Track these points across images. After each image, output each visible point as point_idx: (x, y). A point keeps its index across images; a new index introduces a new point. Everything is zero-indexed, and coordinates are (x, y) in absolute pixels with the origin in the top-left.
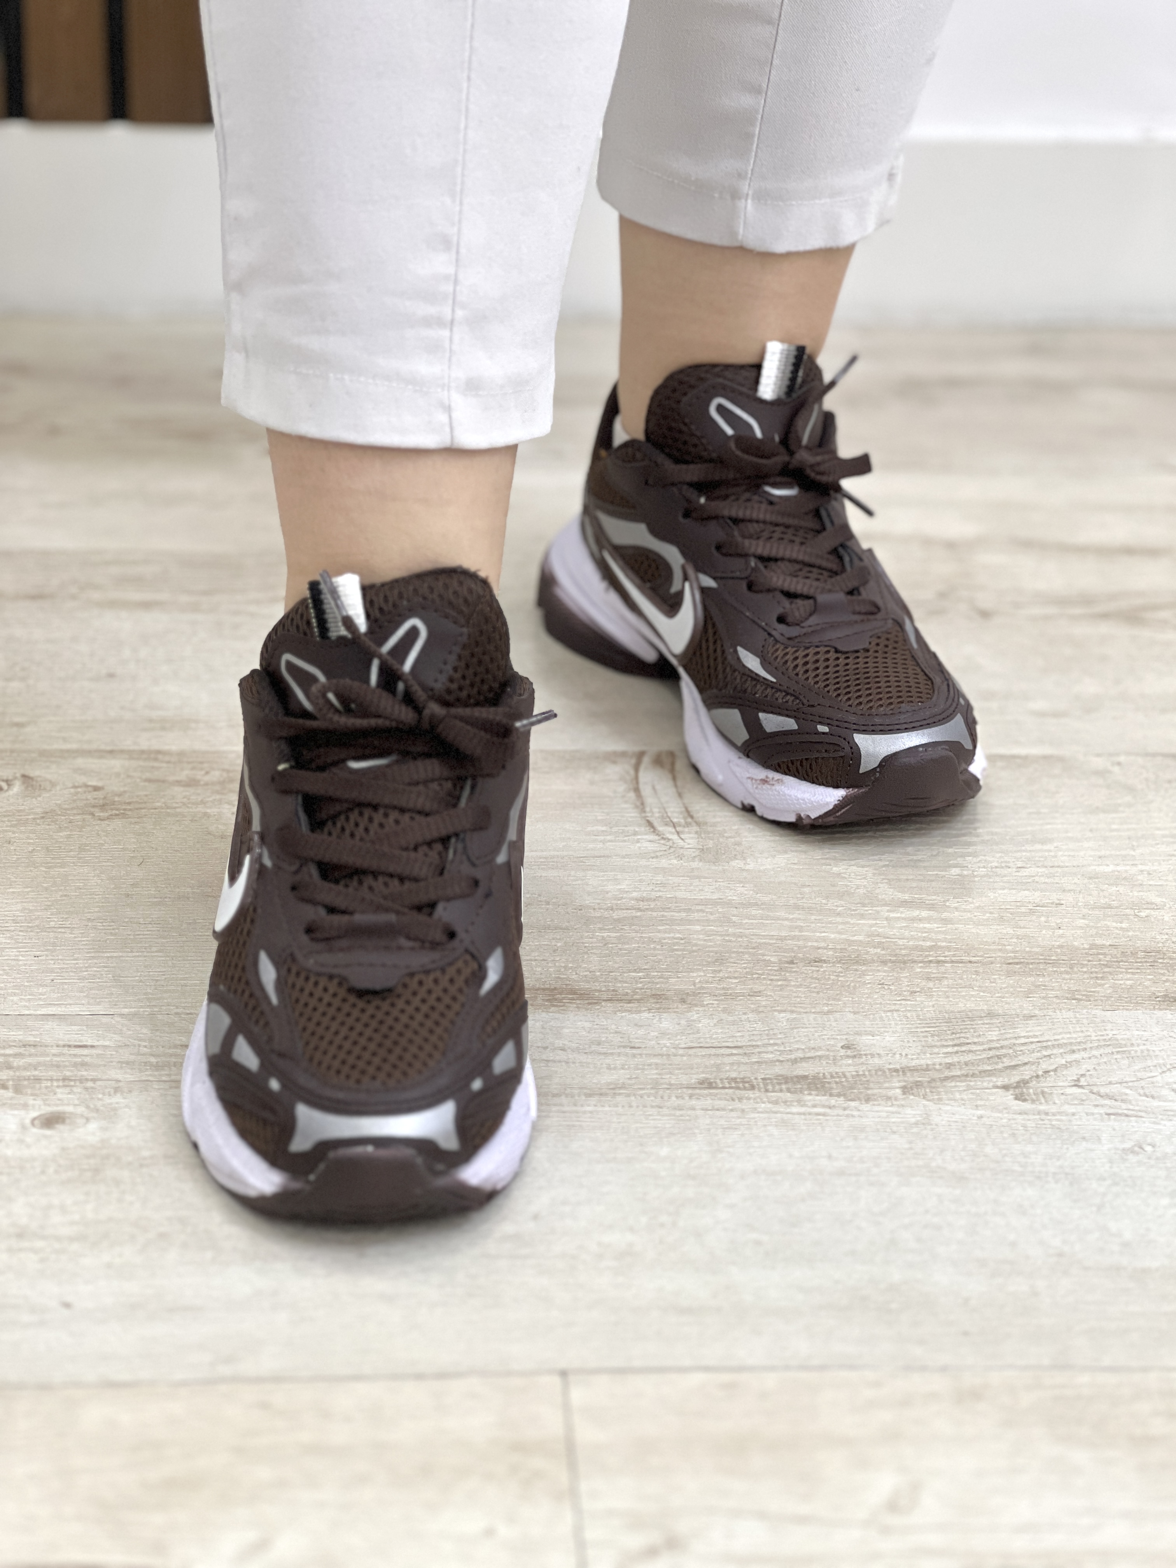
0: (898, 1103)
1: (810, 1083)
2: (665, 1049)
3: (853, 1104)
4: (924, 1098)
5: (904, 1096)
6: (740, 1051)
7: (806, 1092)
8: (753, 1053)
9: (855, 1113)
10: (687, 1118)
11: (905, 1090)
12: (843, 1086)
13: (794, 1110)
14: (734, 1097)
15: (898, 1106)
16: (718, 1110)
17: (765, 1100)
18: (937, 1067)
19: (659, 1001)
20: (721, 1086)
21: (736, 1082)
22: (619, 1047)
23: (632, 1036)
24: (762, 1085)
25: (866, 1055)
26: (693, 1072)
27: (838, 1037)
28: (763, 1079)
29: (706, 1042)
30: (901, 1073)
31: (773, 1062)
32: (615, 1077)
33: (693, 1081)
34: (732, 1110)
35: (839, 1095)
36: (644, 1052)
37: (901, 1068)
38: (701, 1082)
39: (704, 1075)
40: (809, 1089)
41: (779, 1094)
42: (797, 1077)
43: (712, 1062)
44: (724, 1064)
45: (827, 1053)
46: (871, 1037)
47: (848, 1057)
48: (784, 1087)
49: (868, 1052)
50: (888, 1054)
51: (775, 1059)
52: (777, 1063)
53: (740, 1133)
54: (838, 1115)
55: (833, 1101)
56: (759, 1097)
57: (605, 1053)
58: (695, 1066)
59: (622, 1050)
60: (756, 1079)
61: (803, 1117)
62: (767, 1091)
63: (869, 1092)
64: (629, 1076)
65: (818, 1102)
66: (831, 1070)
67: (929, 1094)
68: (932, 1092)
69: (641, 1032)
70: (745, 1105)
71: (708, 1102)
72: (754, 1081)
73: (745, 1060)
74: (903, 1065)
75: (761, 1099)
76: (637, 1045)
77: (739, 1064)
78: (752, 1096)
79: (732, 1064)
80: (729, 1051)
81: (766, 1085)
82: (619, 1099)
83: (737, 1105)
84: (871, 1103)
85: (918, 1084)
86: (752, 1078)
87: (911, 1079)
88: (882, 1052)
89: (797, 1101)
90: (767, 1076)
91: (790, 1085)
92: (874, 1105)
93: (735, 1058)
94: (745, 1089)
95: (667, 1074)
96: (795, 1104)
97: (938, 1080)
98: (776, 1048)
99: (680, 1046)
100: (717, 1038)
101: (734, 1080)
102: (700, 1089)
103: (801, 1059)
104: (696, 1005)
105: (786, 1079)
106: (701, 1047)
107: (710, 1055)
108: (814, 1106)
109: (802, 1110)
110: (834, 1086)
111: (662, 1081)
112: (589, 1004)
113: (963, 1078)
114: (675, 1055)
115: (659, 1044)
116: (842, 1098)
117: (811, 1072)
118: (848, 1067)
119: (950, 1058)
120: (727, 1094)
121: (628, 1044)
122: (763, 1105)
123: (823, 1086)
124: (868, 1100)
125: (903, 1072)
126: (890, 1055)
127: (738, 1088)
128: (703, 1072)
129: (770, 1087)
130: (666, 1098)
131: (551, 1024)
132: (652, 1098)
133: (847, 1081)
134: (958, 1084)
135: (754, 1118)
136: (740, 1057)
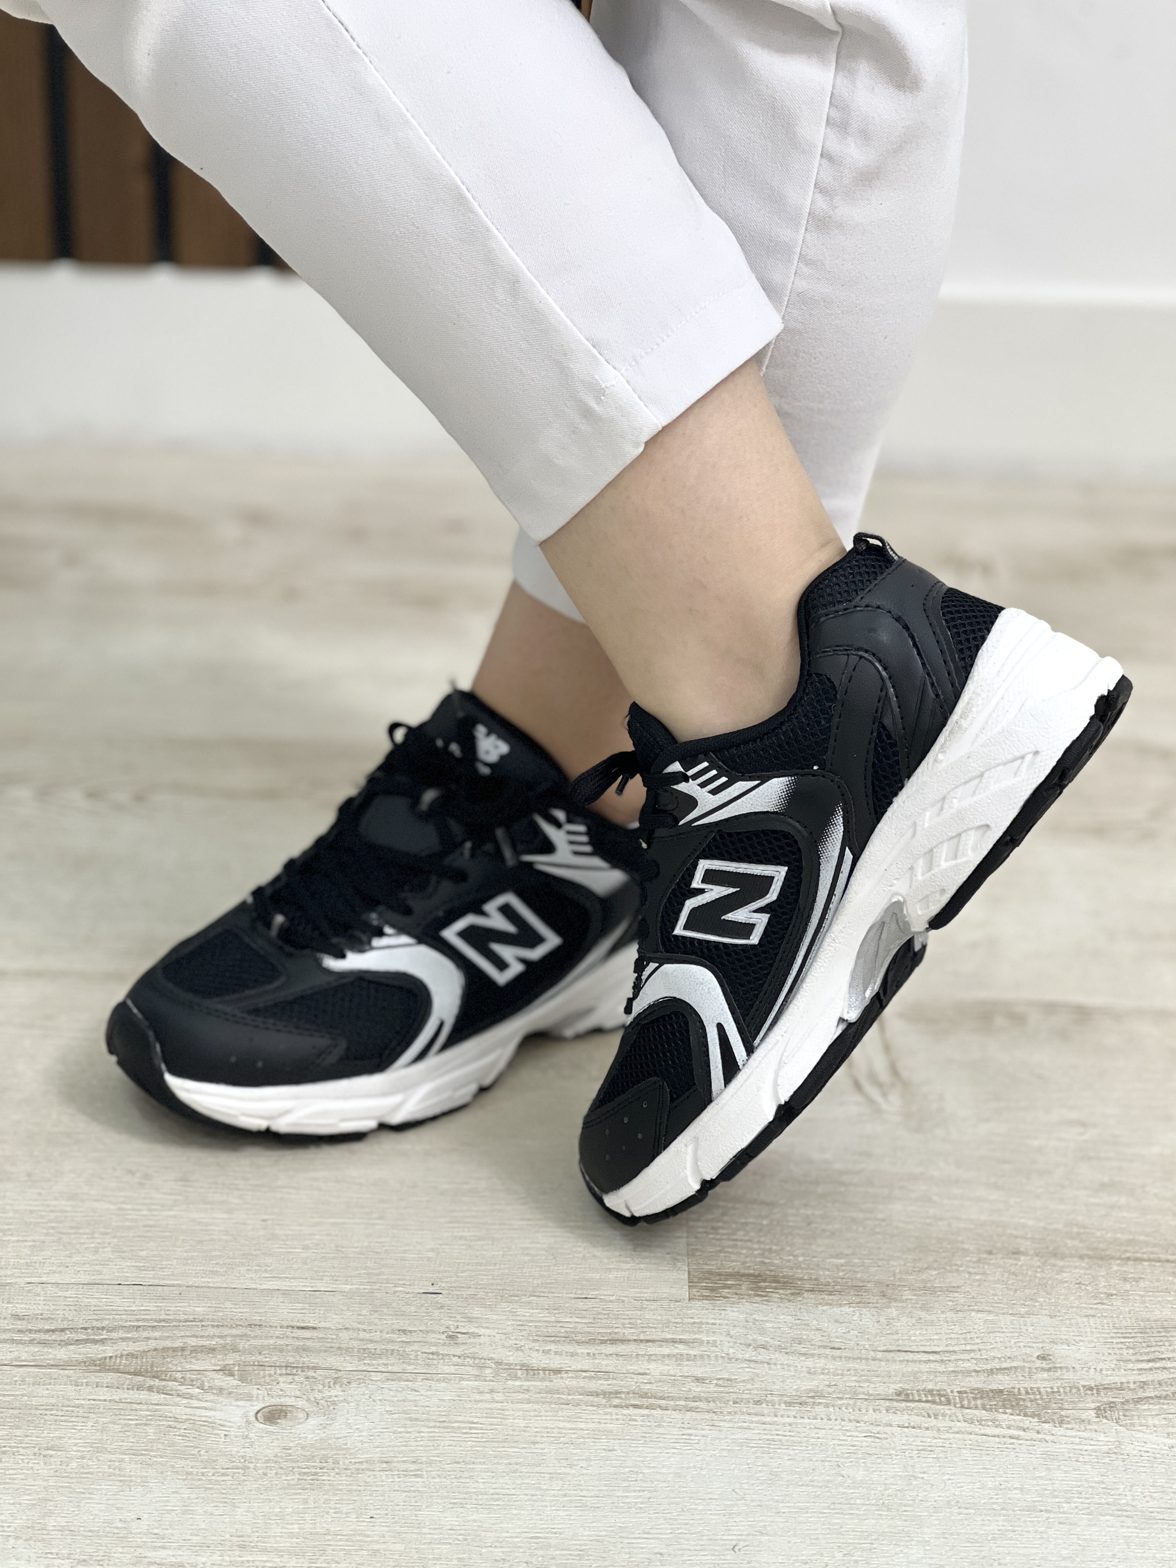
0: (1091, 1427)
1: (1005, 1400)
2: (863, 1351)
3: (1046, 1426)
4: (1117, 1422)
5: (1098, 1419)
6: (937, 1357)
7: (1001, 1410)
8: (950, 1361)
9: (1048, 1438)
10: (884, 1435)
11: (1100, 1411)
12: (1038, 1404)
13: (988, 1431)
14: (930, 1412)
15: (1091, 1430)
16: (914, 1428)
17: (961, 1418)
18: (1132, 1386)
19: (860, 1293)
20: (917, 1398)
21: (932, 1395)
22: (819, 1347)
23: (832, 1335)
24: (957, 1400)
25: (1061, 1368)
26: (891, 1380)
27: (1034, 1345)
28: (959, 1392)
29: (905, 1345)
30: (1095, 1391)
31: (968, 1373)
32: (815, 1383)
33: (891, 1391)
34: (927, 1429)
35: (1033, 1416)
36: (844, 1355)
37: (1096, 1386)
38: (899, 1394)
39: (901, 1385)
40: (1004, 1407)
41: (976, 1412)
42: (992, 1391)
43: (910, 1370)
44: (921, 1372)
45: (1023, 1364)
46: (1065, 1347)
47: (1043, 1369)
48: (979, 1402)
49: (1063, 1365)
50: (1082, 1368)
51: (971, 1368)
52: (973, 1374)
53: (935, 1456)
54: (1032, 1440)
55: (1027, 1422)
56: (955, 1414)
57: (805, 1354)
58: (893, 1373)
59: (823, 1351)
60: (952, 1392)
61: (997, 1440)
62: (962, 1407)
63: (1063, 1413)
64: (828, 1383)
65: (1013, 1423)
66: (1026, 1385)
67: (1122, 1417)
68: (1125, 1416)
69: (841, 1330)
70: (940, 1423)
71: (904, 1419)
72: (951, 1394)
73: (942, 1368)
74: (1097, 1383)
75: (957, 1417)
76: (837, 1346)
77: (936, 1373)
78: (948, 1412)
79: (929, 1372)
80: (926, 1357)
81: (961, 1400)
82: (819, 1409)
83: (932, 1422)
84: (1065, 1426)
85: (1112, 1406)
86: (949, 1391)
87: (1105, 1399)
88: (1078, 1367)
89: (991, 1421)
90: (964, 1389)
91: (986, 1401)
92: (1067, 1429)
93: (932, 1365)
94: (941, 1403)
95: (866, 1381)
96: (990, 1423)
97: (1131, 1402)
98: (972, 1355)
99: (879, 1349)
100: (915, 1341)
101: (931, 1391)
102: (897, 1401)
103: (997, 1369)
104: (896, 1300)
105: (981, 1394)
106: (899, 1351)
107: (908, 1361)
108: (1009, 1428)
109: (997, 1431)
110: (1029, 1404)
111: (861, 1390)
112: (792, 1294)
113: (1156, 1400)
114: (874, 1359)
115: (858, 1344)
116: (1036, 1420)
117: (1007, 1386)
118: (1042, 1382)
119: (1144, 1376)
120: (923, 1409)
121: (829, 1344)
122: (959, 1424)
123: (1018, 1404)
124: (1061, 1423)
125: (1098, 1390)
126: (1085, 1369)
127: (934, 1402)
128: (900, 1382)
129: (965, 1403)
130: (864, 1411)
131: (754, 1316)
132: (851, 1410)
133: (1042, 1399)
134: (1151, 1406)
135: (949, 1439)
136: (937, 1364)
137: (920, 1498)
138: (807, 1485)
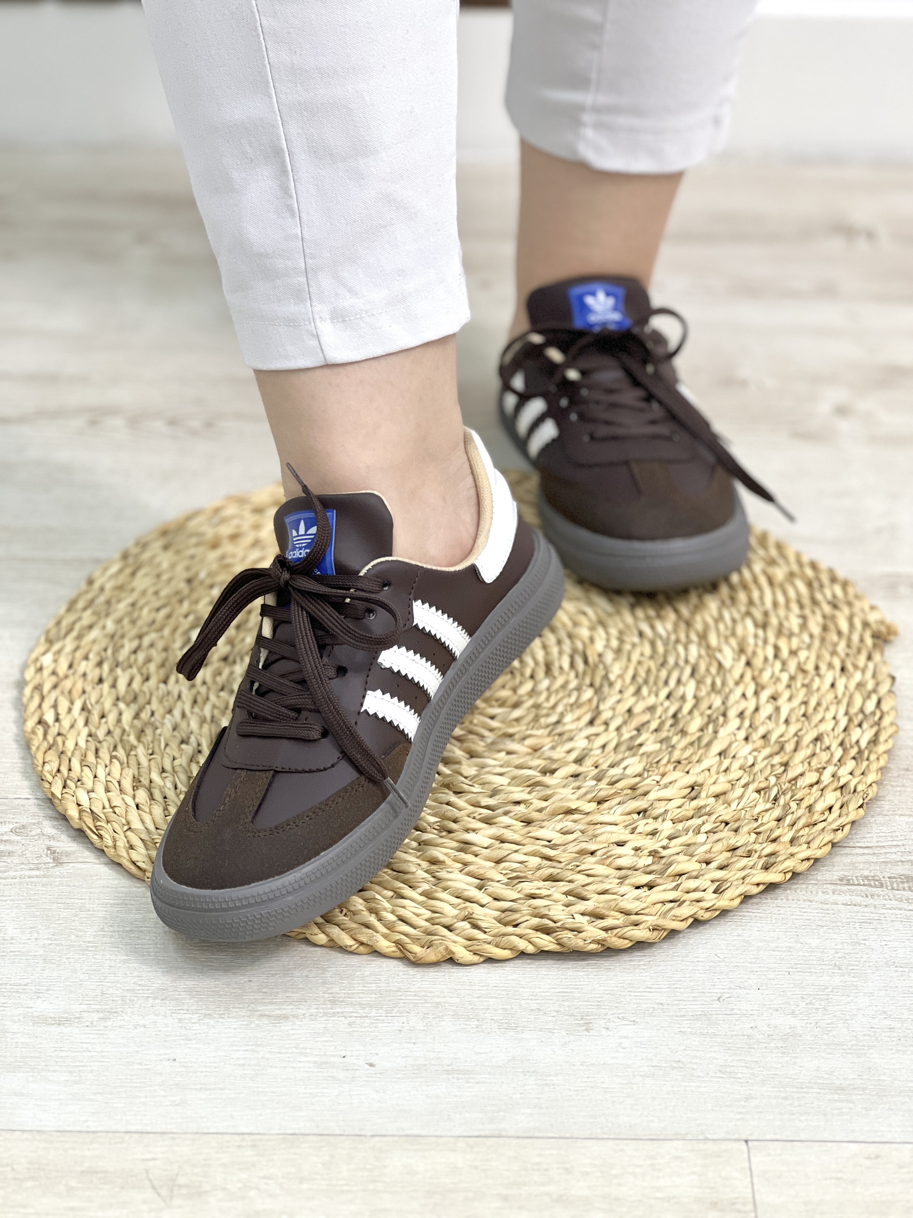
8: (880, 854)
10: (832, 912)
14: (867, 893)
16: (855, 905)
17: (892, 897)
20: (856, 883)
21: (868, 880)
24: (889, 884)
28: (889, 878)
31: (896, 863)
33: (835, 877)
34: (866, 906)
38: (841, 880)
41: (903, 892)
48: (906, 885)
51: (898, 860)
52: (900, 863)
56: (887, 894)
62: (893, 889)
70: (876, 901)
71: (847, 898)
72: (883, 879)
73: (874, 859)
75: (889, 896)
77: (870, 863)
78: (881, 893)
79: (865, 863)
81: (892, 883)
83: (869, 901)
86: (881, 877)
90: (893, 875)
93: (867, 857)
94: (876, 886)
98: (898, 849)
101: (867, 877)
102: (840, 885)
105: (908, 879)
120: (862, 891)
122: (891, 902)
127: (870, 885)
128: (842, 870)
130: (814, 893)
135: (884, 914)
136: (871, 856)
137: (864, 960)
138: (774, 950)
